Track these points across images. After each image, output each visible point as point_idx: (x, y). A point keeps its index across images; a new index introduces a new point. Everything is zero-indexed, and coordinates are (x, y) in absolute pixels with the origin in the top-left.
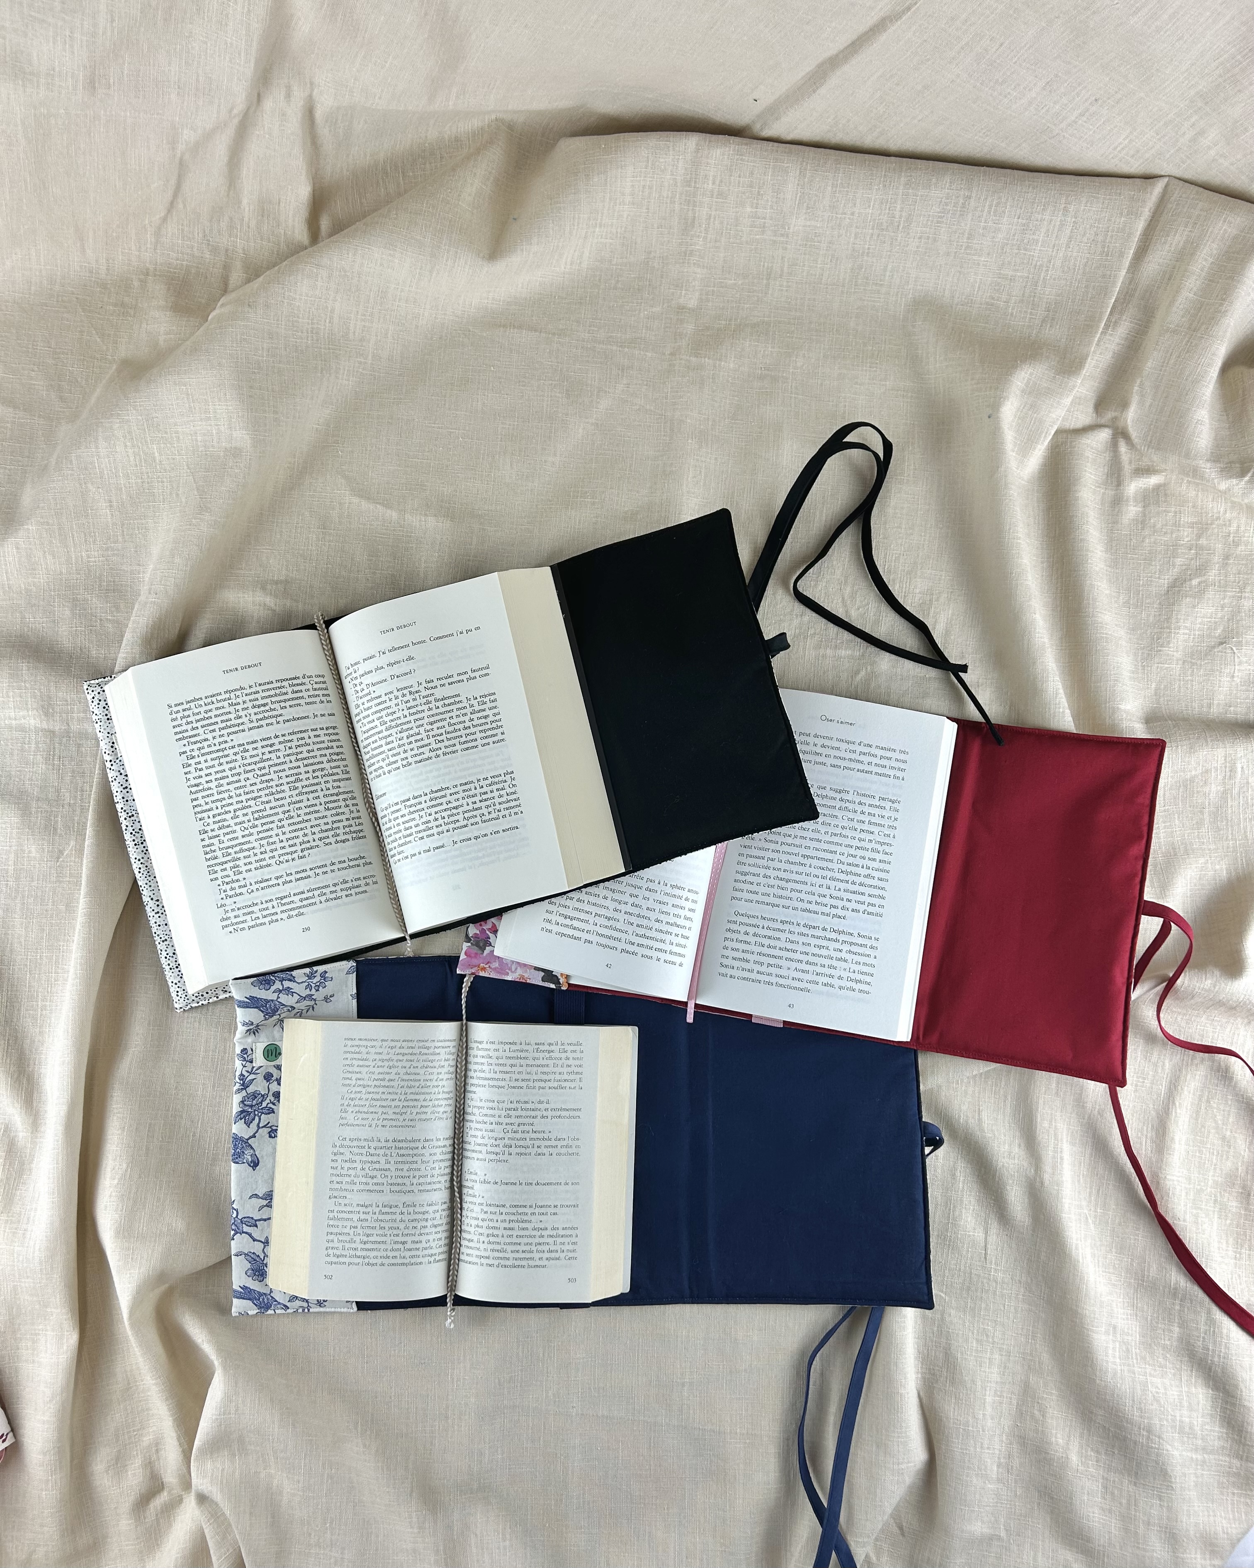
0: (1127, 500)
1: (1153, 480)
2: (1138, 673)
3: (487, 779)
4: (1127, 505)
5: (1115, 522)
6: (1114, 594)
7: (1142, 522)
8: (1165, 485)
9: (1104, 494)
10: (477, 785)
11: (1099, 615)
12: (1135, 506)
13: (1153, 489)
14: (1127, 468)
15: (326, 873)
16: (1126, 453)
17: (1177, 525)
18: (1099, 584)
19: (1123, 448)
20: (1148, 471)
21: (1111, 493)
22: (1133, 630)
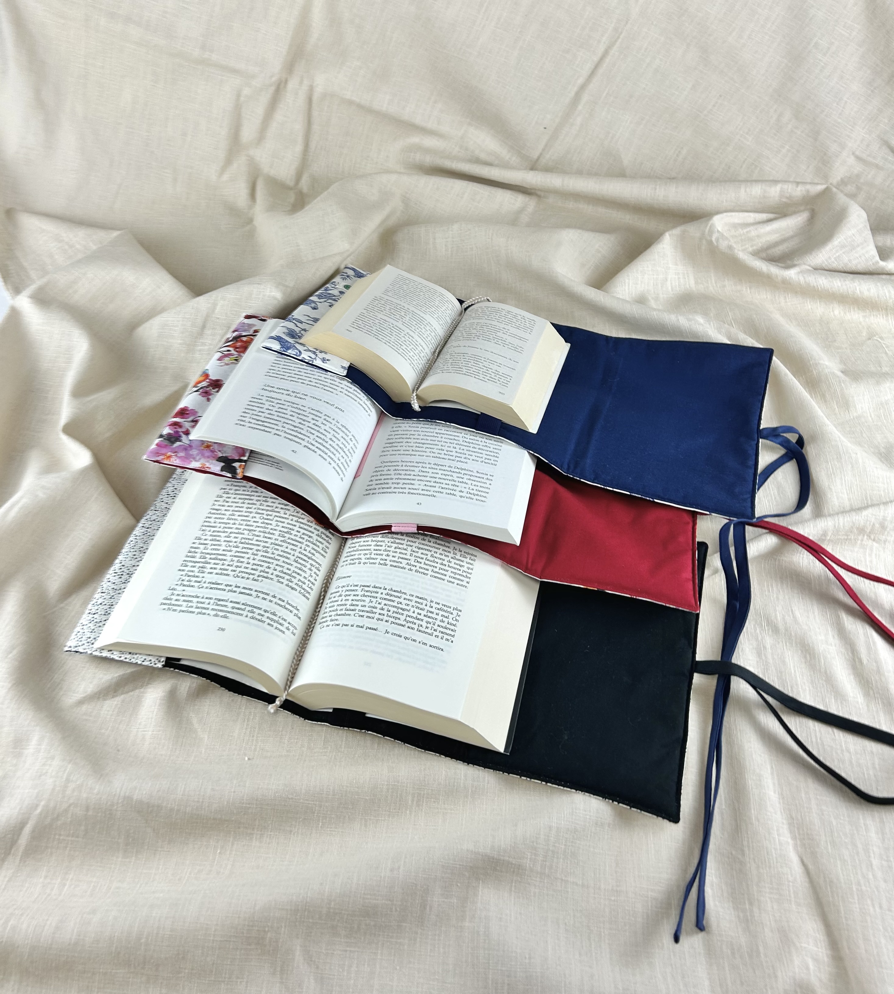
3: (438, 604)
10: (429, 604)
15: (265, 599)
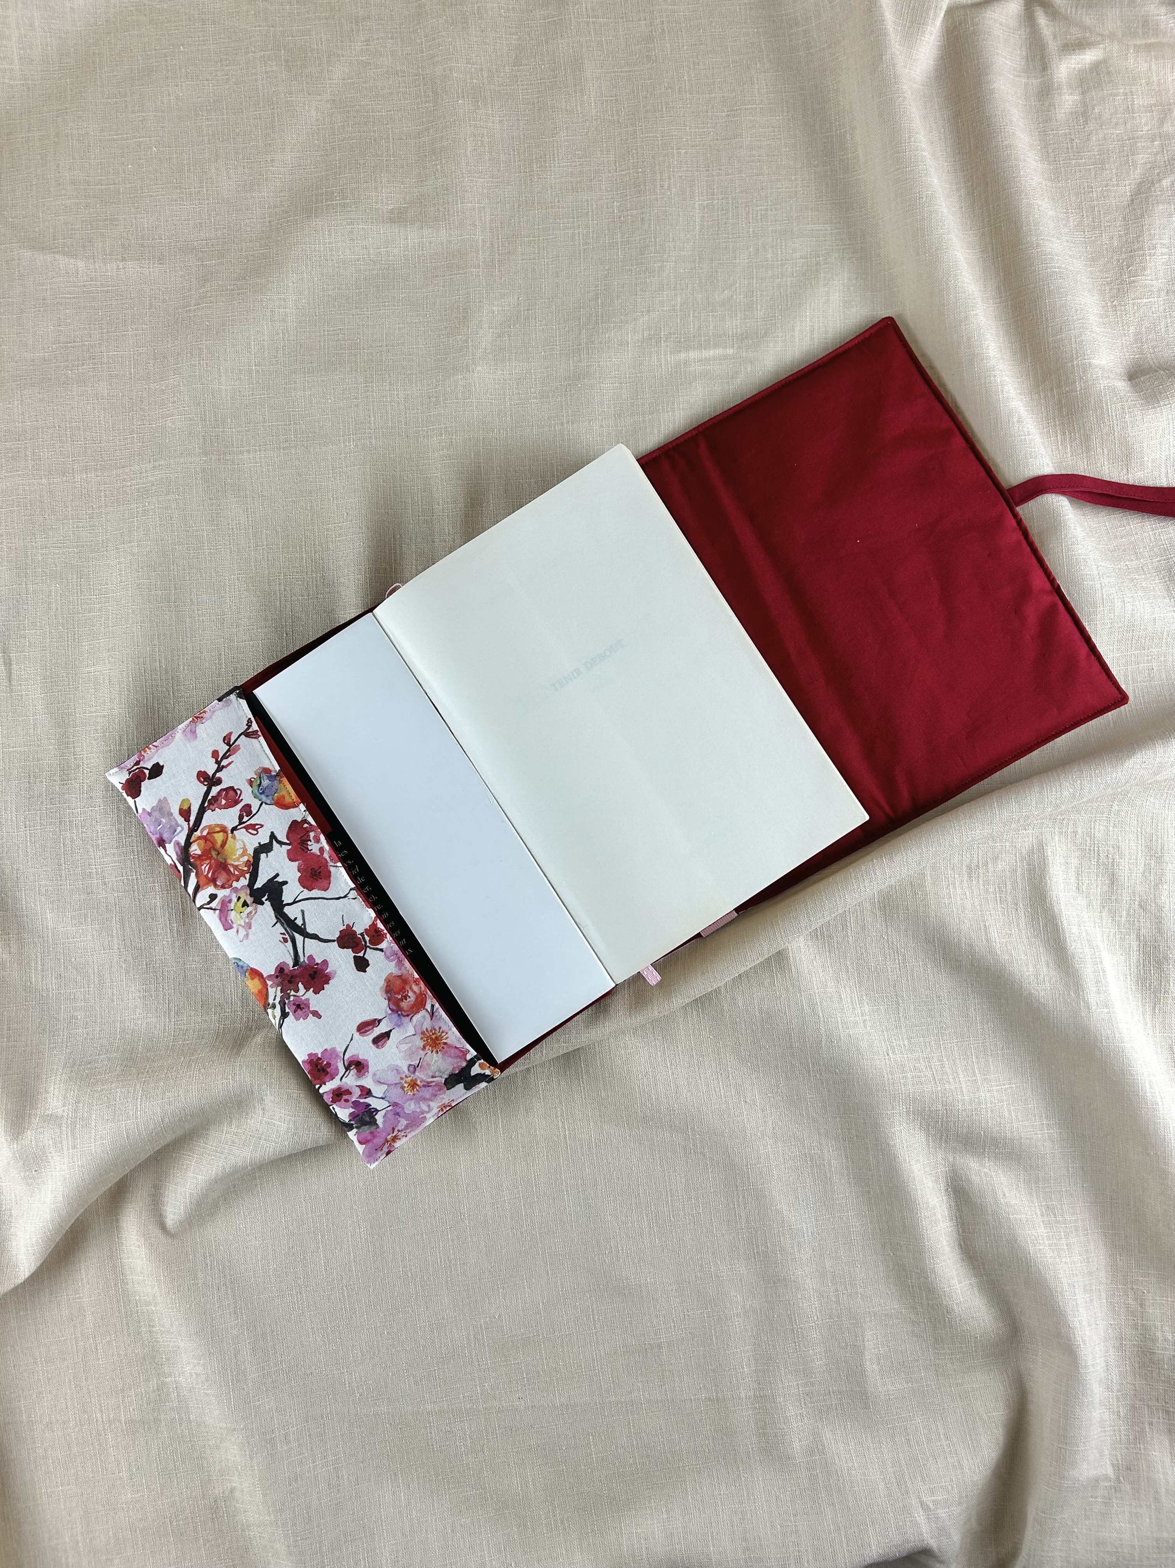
0: (1059, 88)
1: (1089, 57)
2: (1107, 316)
4: (1060, 94)
5: (1048, 120)
6: (1061, 216)
7: (1083, 114)
8: (1105, 61)
9: (1026, 84)
11: (1047, 243)
12: (1071, 94)
13: (1091, 69)
14: (1052, 46)
16: (1047, 25)
17: (1129, 110)
18: (1040, 203)
19: (1042, 20)
20: (1080, 45)
21: (1036, 82)
22: (1093, 260)
